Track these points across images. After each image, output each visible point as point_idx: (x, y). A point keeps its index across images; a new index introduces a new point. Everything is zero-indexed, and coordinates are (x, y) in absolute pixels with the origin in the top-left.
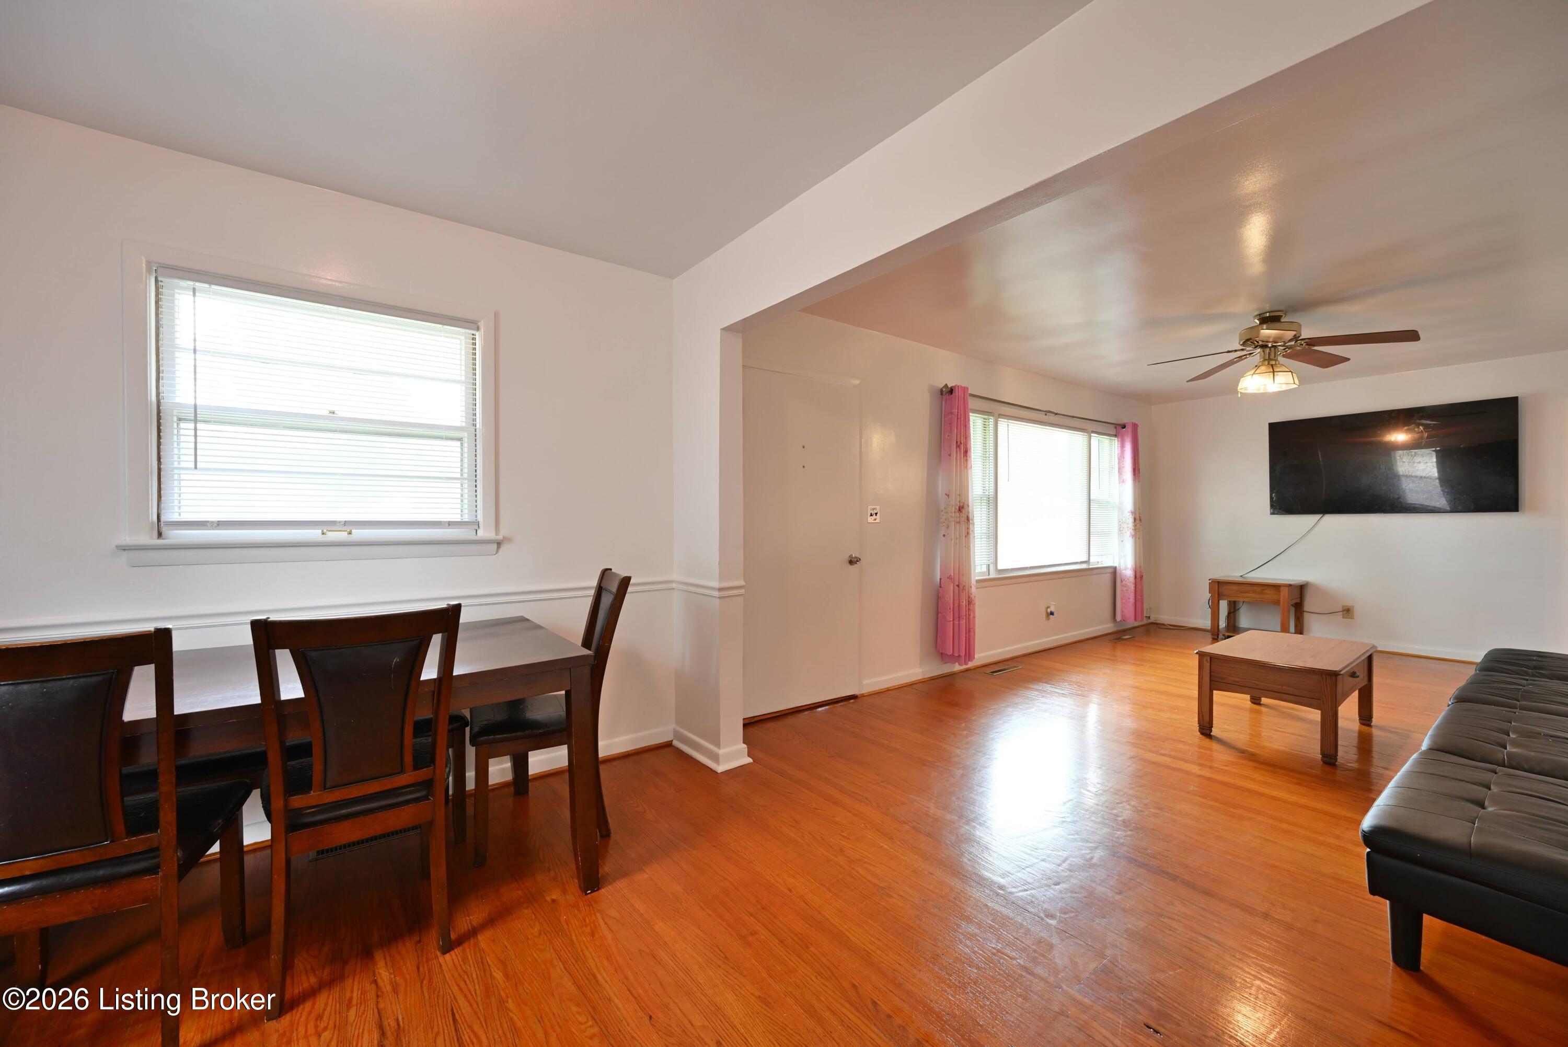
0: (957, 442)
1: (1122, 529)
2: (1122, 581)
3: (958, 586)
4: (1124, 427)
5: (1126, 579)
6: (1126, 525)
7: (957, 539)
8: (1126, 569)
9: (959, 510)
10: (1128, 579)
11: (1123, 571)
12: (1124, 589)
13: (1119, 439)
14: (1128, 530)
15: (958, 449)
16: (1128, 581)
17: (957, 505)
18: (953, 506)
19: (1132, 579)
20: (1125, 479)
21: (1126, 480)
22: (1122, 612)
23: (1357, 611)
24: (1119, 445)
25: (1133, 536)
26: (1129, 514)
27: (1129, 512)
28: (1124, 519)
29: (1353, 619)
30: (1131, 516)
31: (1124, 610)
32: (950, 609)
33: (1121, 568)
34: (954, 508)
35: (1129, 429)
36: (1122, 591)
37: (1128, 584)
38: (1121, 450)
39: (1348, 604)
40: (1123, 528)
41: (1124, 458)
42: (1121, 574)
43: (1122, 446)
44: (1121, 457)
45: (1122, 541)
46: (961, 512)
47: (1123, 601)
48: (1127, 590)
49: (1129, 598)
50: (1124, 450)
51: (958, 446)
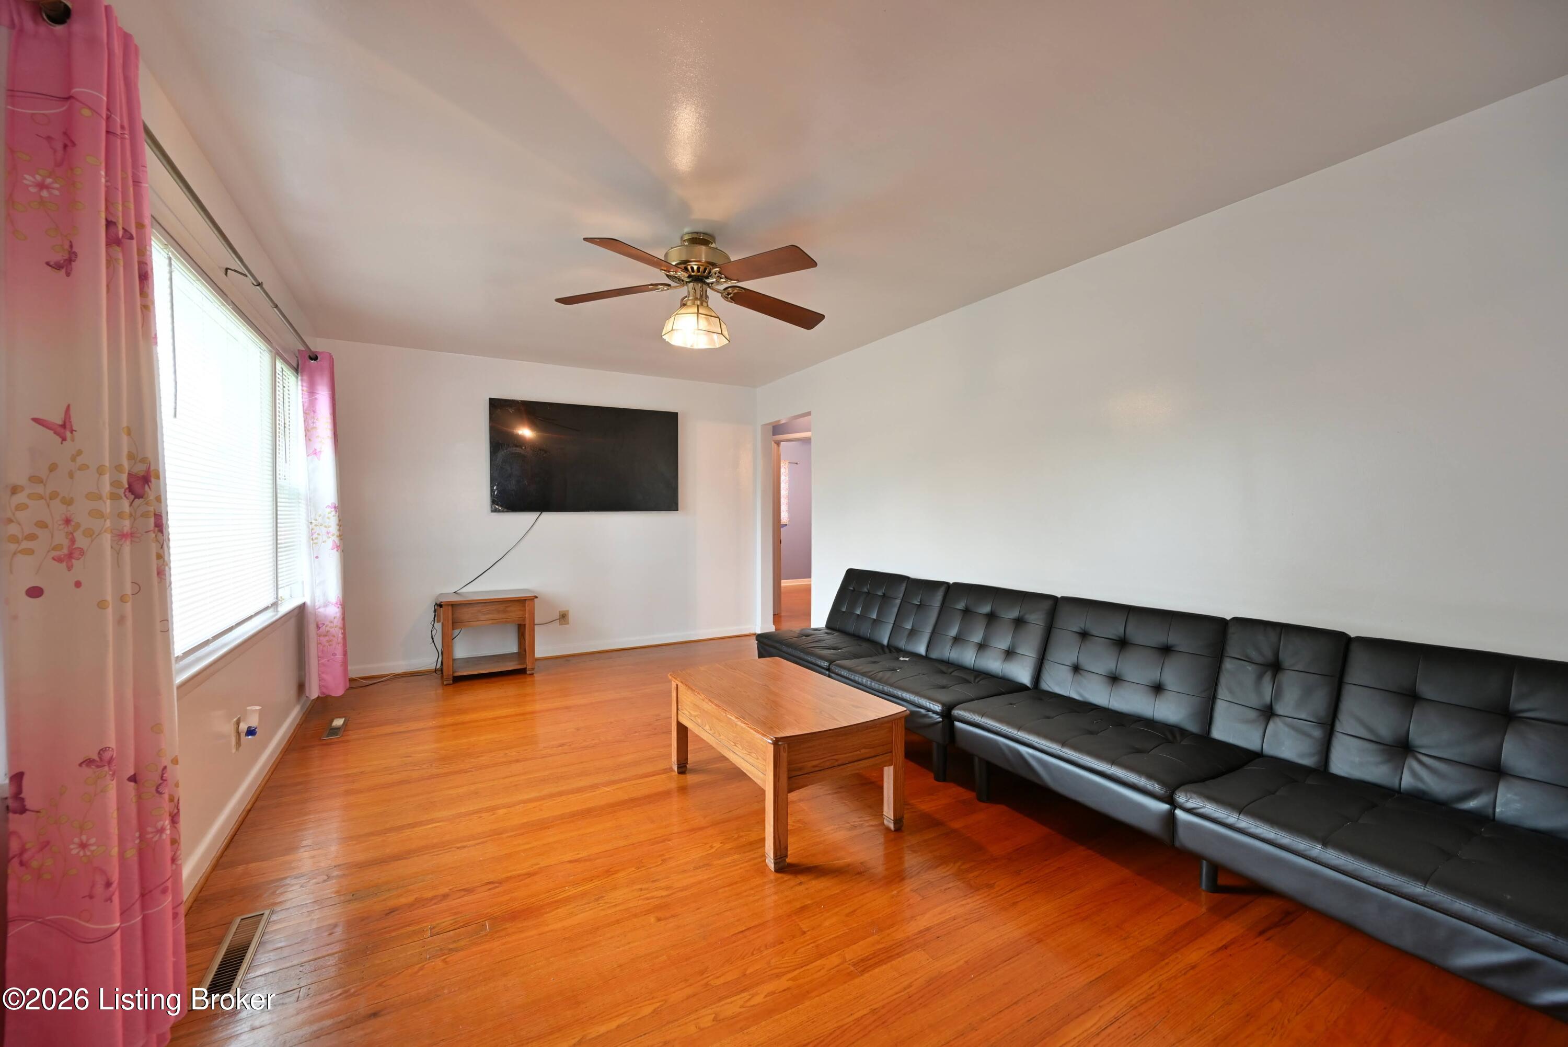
0: (109, 224)
1: (315, 536)
2: (318, 627)
3: (133, 779)
4: (314, 358)
5: (327, 623)
6: (324, 530)
7: (123, 599)
8: (325, 606)
9: (131, 489)
10: (331, 622)
11: (321, 610)
12: (324, 640)
13: (305, 378)
14: (329, 538)
15: (118, 252)
16: (331, 625)
17: (118, 468)
18: (100, 471)
19: (338, 622)
20: (318, 450)
21: (320, 452)
22: (321, 679)
23: (571, 617)
24: (305, 389)
25: (338, 547)
26: (329, 510)
27: (328, 506)
28: (320, 520)
29: (568, 624)
30: (333, 513)
31: (324, 676)
32: (108, 884)
33: (317, 604)
34: (106, 478)
35: (323, 363)
36: (319, 643)
37: (332, 630)
38: (309, 397)
39: (564, 609)
40: (319, 534)
41: (314, 412)
42: (316, 615)
43: (312, 392)
44: (310, 411)
45: (317, 557)
46: (138, 496)
47: (322, 661)
48: (329, 641)
49: (334, 654)
50: (316, 399)
51: (113, 241)
